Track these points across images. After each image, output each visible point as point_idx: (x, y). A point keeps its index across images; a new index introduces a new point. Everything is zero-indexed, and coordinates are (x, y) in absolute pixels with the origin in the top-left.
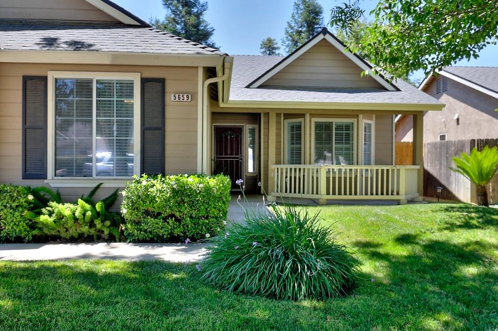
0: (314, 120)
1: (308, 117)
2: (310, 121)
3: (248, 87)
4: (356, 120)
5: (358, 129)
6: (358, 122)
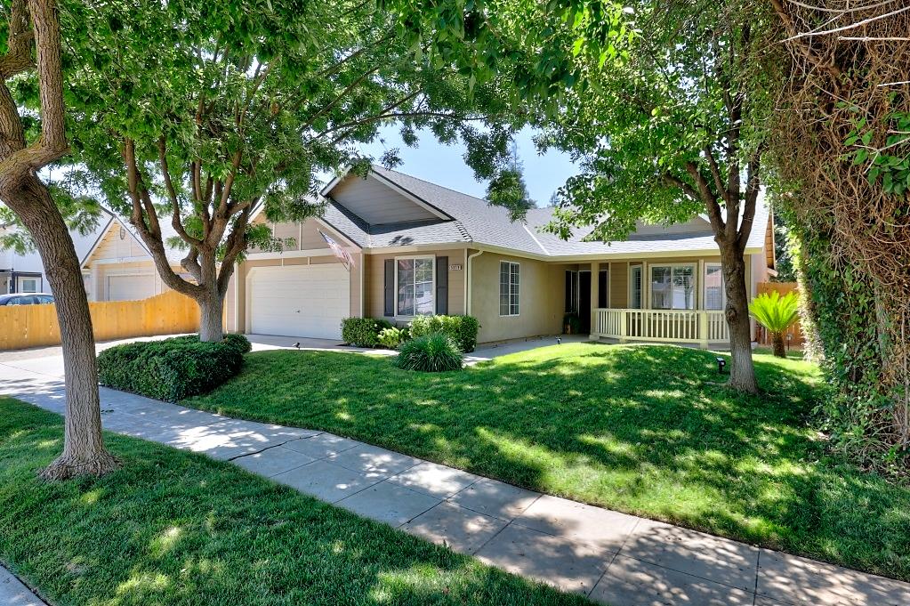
1: (645, 264)
2: (647, 268)
4: (696, 264)
5: (698, 272)
6: (698, 266)
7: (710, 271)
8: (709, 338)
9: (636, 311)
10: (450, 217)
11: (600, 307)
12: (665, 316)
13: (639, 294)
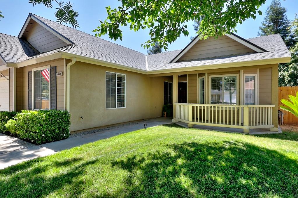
0: (210, 77)
1: (207, 75)
2: (208, 77)
3: (171, 63)
4: (238, 74)
5: (239, 80)
6: (239, 76)
7: (247, 80)
8: (250, 125)
9: (202, 105)
10: (71, 41)
11: (179, 102)
12: (222, 107)
13: (203, 94)
